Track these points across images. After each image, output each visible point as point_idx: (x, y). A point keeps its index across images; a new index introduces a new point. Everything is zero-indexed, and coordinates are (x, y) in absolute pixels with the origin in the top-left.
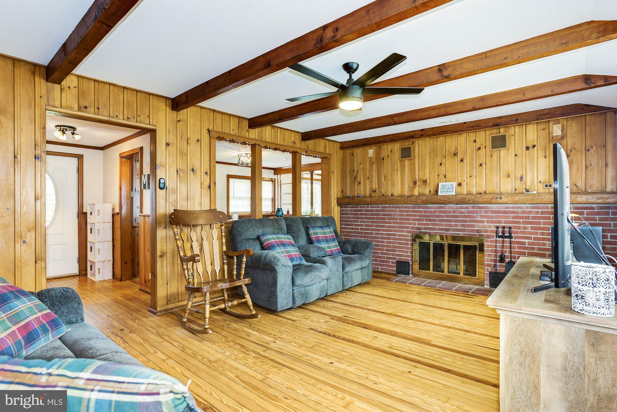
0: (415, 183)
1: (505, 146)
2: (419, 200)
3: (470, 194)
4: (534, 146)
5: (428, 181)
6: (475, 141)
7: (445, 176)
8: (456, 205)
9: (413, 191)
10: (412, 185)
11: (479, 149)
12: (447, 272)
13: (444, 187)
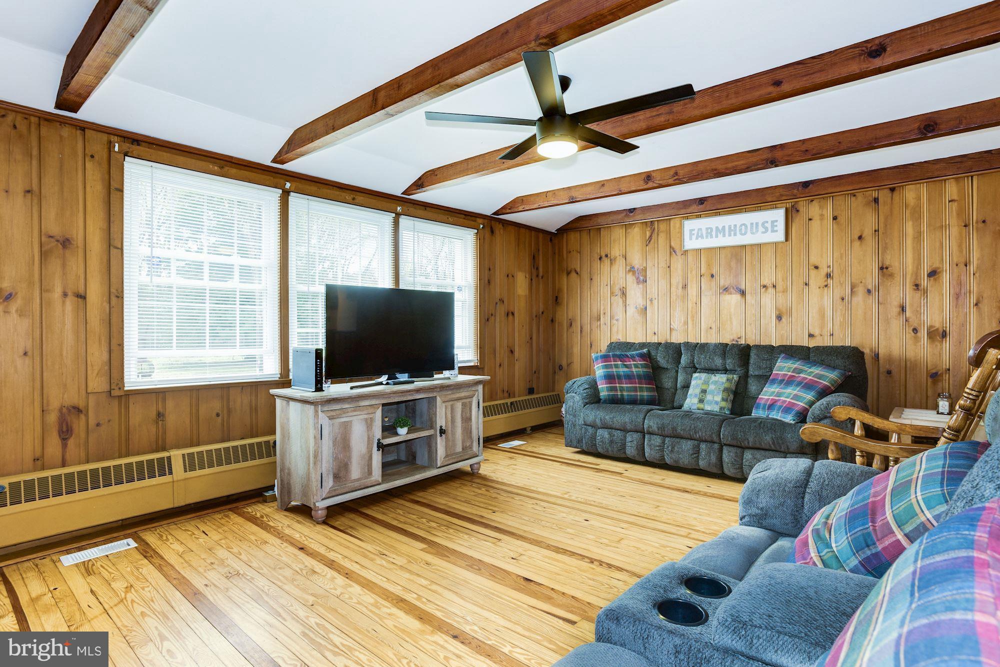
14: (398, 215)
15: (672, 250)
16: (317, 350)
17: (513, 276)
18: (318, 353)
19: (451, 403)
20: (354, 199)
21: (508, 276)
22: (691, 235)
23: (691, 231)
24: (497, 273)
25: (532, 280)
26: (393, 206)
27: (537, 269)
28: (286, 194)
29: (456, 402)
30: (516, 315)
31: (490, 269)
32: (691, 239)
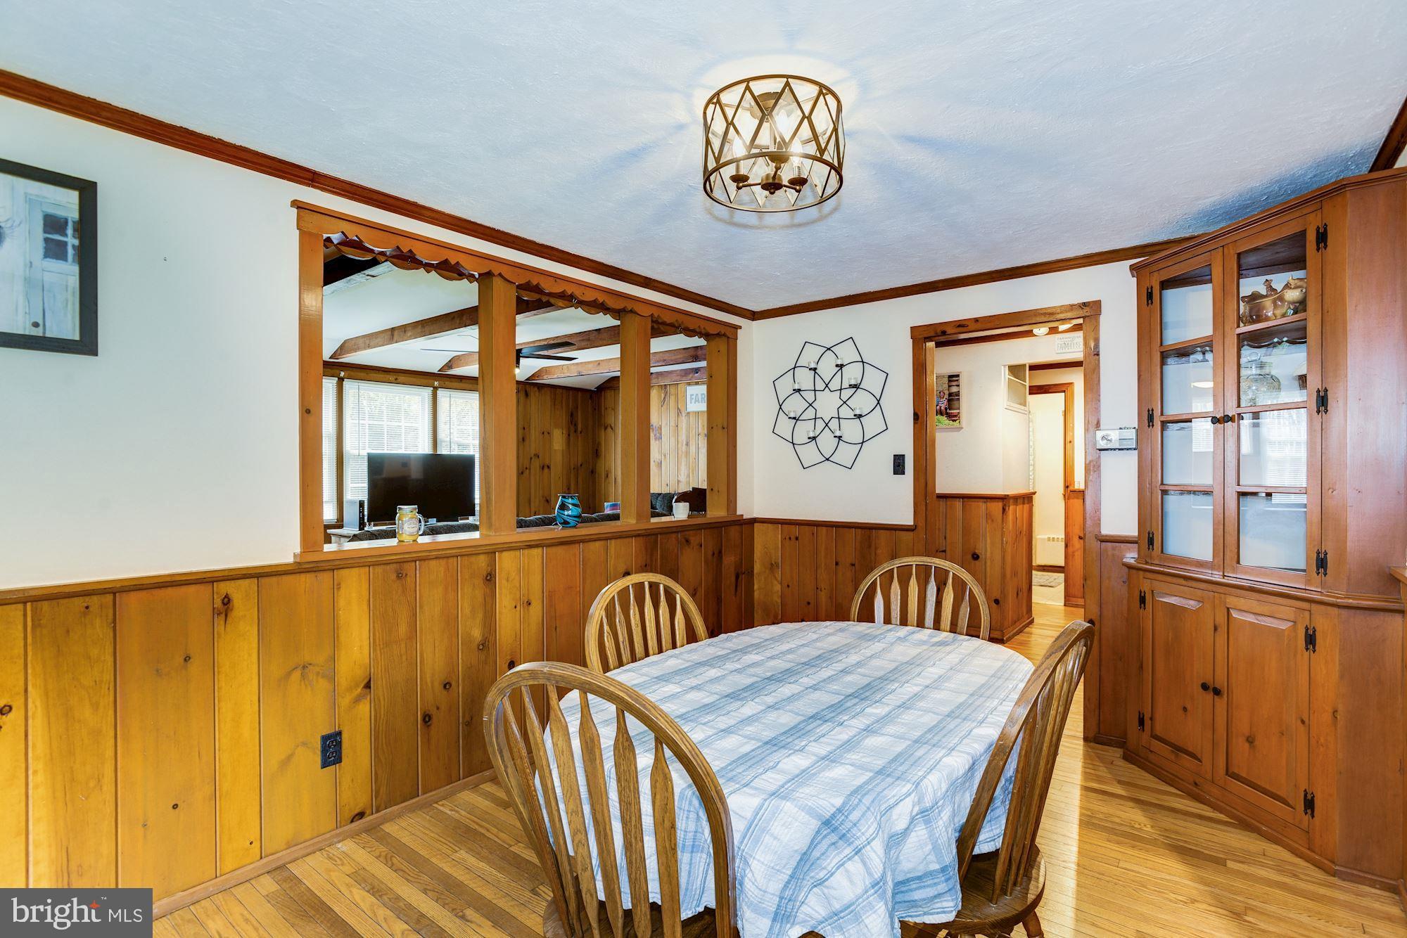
14: (435, 389)
15: (679, 412)
16: (360, 501)
17: (549, 433)
18: (361, 504)
20: (396, 379)
21: (543, 433)
22: (691, 399)
23: (692, 395)
24: (533, 432)
25: (569, 435)
26: (431, 381)
27: (575, 425)
28: (341, 380)
30: (552, 467)
31: (524, 428)
32: (691, 403)
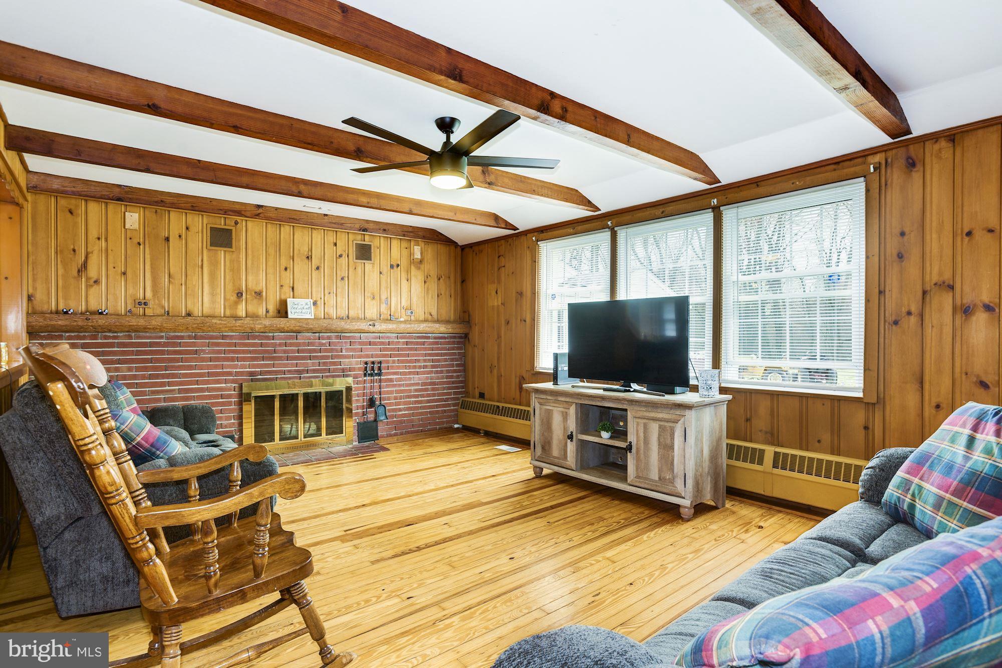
0: (240, 295)
1: (370, 260)
2: (258, 324)
3: (330, 319)
4: (398, 266)
5: (264, 294)
6: (335, 244)
7: (293, 289)
8: (313, 334)
9: (236, 309)
10: (234, 298)
11: (341, 256)
12: (302, 436)
13: (296, 306)
19: (645, 421)
29: (652, 421)
